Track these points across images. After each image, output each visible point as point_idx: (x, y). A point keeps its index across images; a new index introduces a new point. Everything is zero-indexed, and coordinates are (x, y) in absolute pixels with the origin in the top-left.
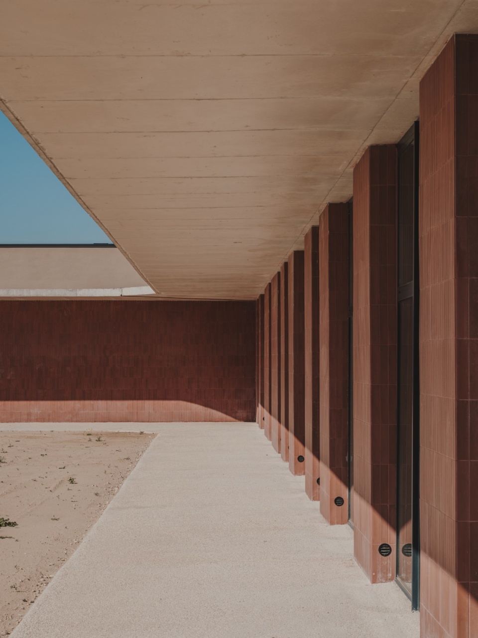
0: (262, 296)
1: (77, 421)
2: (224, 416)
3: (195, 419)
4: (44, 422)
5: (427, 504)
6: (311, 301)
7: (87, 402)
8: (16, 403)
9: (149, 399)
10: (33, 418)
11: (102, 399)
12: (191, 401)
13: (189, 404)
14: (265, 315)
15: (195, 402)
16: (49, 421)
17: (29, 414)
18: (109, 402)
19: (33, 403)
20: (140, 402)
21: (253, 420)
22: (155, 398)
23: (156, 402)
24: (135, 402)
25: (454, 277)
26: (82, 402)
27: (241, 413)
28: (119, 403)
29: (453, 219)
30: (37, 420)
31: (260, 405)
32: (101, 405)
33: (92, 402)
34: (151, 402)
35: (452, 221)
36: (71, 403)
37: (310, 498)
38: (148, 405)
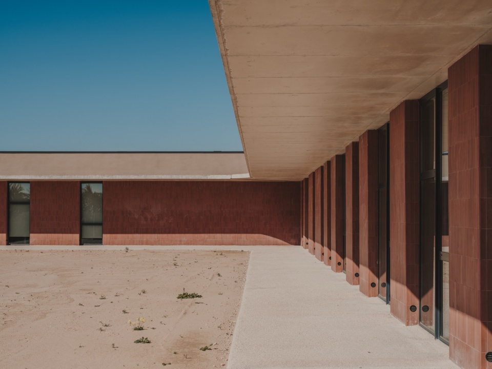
0: (307, 180)
1: (206, 245)
2: (284, 242)
3: (269, 244)
4: (188, 245)
5: (455, 283)
6: (352, 181)
7: (211, 235)
8: (174, 235)
9: (244, 233)
10: (182, 243)
11: (219, 233)
12: (266, 234)
13: (265, 236)
14: (309, 189)
15: (269, 235)
16: (191, 244)
17: (181, 241)
18: (223, 235)
19: (183, 235)
20: (239, 235)
21: (299, 244)
22: (247, 232)
23: (248, 235)
24: (237, 235)
25: (478, 167)
26: (209, 235)
27: (293, 241)
28: (228, 235)
29: (478, 137)
30: (185, 244)
31: (304, 237)
32: (218, 236)
33: (214, 235)
34: (245, 235)
35: (476, 140)
36: (203, 235)
37: (351, 284)
38: (244, 236)
